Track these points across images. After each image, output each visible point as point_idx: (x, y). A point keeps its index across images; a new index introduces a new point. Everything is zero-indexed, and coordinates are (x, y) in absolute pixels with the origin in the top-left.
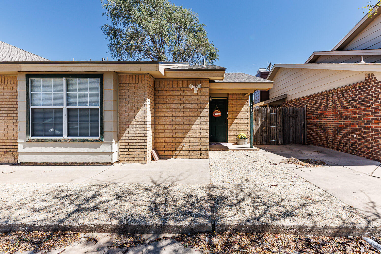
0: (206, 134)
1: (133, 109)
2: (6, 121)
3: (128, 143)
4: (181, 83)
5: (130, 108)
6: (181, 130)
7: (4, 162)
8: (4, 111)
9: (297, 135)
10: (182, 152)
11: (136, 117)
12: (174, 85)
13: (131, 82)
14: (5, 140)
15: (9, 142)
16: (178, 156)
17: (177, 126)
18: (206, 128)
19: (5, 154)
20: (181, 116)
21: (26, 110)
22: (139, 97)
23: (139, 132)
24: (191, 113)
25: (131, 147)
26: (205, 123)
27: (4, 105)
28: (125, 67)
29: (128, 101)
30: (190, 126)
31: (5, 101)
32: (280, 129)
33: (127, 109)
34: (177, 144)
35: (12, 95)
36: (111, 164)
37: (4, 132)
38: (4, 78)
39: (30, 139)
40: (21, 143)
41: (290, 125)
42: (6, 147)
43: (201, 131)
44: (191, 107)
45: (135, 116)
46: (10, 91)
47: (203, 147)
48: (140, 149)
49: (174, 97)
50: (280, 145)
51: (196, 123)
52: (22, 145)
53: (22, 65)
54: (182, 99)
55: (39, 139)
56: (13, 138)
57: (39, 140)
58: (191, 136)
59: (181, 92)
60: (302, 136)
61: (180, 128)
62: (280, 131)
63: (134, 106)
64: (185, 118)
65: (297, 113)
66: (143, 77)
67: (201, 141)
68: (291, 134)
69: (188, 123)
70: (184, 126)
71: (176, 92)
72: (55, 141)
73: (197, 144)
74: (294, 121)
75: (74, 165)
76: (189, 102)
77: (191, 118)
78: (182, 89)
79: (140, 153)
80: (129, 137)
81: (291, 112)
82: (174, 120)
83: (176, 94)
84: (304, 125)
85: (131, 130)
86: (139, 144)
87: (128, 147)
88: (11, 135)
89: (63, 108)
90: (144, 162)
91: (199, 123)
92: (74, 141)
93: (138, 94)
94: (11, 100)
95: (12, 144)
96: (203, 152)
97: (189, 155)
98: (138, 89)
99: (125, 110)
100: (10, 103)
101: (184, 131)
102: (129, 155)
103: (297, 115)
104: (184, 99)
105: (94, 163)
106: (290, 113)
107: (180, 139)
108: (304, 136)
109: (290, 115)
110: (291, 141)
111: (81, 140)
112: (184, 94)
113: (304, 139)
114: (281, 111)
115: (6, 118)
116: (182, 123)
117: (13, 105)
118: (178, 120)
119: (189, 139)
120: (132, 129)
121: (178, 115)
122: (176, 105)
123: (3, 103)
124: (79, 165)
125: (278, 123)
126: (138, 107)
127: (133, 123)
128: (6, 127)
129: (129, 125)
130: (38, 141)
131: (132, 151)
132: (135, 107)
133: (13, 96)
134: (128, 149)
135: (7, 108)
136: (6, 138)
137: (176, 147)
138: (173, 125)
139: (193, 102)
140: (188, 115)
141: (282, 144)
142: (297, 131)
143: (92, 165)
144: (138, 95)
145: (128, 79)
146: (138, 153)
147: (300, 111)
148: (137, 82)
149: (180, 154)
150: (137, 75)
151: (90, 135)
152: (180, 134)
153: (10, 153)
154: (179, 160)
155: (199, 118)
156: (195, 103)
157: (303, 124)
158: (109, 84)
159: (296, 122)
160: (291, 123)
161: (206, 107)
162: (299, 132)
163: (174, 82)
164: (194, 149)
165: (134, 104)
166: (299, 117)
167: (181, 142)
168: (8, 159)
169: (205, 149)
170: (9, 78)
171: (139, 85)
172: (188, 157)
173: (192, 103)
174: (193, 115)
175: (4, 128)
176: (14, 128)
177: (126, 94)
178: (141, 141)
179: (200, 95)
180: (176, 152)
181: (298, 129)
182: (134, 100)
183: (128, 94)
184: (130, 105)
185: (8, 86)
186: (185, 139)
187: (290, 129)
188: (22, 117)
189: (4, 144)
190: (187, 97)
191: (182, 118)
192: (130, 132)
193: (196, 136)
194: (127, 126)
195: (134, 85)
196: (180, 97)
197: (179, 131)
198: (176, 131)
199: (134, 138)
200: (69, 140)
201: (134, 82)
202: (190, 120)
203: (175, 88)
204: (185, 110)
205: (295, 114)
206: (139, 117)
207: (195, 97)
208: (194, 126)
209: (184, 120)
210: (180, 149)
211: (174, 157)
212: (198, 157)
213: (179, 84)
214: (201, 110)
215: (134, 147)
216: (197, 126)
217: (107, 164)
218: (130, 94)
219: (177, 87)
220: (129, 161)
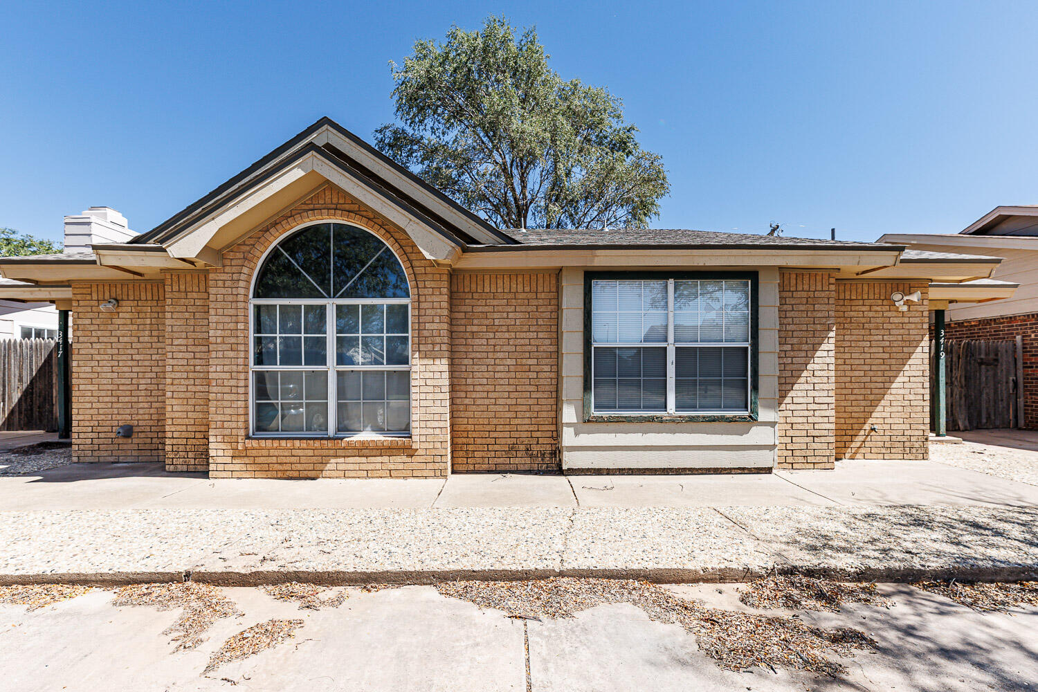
0: (922, 403)
1: (803, 349)
2: (513, 375)
3: (792, 424)
4: (866, 288)
5: (796, 347)
6: (865, 395)
7: (507, 467)
8: (509, 352)
9: (999, 407)
10: (867, 444)
11: (809, 367)
12: (848, 293)
13: (800, 288)
14: (509, 418)
15: (520, 422)
16: (858, 455)
17: (856, 385)
18: (922, 391)
19: (511, 449)
20: (864, 364)
21: (582, 351)
22: (818, 322)
23: (817, 400)
24: (887, 356)
25: (797, 433)
26: (921, 379)
27: (508, 339)
28: (825, 257)
29: (793, 331)
30: (887, 385)
31: (510, 330)
32: (961, 392)
33: (790, 349)
34: (856, 426)
35: (527, 316)
36: (768, 470)
37: (509, 401)
38: (510, 279)
39: (592, 415)
40: (569, 425)
41: (980, 383)
42: (513, 434)
43: (912, 397)
44: (888, 343)
45: (806, 365)
46: (523, 308)
47: (917, 433)
48: (817, 437)
49: (849, 319)
50: (963, 431)
51: (898, 379)
52: (572, 430)
53: (598, 252)
54: (866, 326)
55: (613, 415)
56: (528, 415)
57: (613, 418)
58: (887, 409)
59: (864, 309)
60: (1008, 410)
61: (863, 391)
62: (961, 398)
63: (805, 342)
64: (874, 368)
65: (997, 355)
66: (827, 278)
67: (911, 420)
68: (984, 405)
69: (880, 379)
70: (872, 385)
71: (853, 308)
72: (650, 421)
73: (904, 427)
74: (991, 373)
75: (685, 475)
76: (882, 332)
77: (888, 368)
78: (867, 302)
79: (819, 446)
80: (792, 411)
81: (983, 352)
82: (848, 373)
83: (852, 314)
84: (1016, 383)
85: (799, 392)
86: (816, 427)
87: (790, 433)
88: (524, 408)
89: (666, 348)
90: (828, 466)
91: (907, 379)
92: (692, 419)
93: (815, 314)
94: (526, 328)
95: (526, 428)
96: (917, 445)
97: (883, 451)
98: (814, 305)
99: (786, 351)
100: (523, 335)
101: (872, 397)
102: (792, 450)
103: (996, 360)
104: (872, 326)
105: (731, 469)
106: (980, 354)
107: (861, 415)
108: (1016, 411)
109: (982, 359)
110: (984, 421)
111: (708, 417)
112: (871, 314)
113: (1016, 417)
114: (965, 350)
115: (512, 368)
116: (868, 379)
117: (530, 339)
118: (857, 373)
119: (884, 415)
120: (800, 394)
121: (857, 362)
122: (854, 338)
123: (507, 335)
124: (696, 473)
125: (956, 378)
126: (813, 344)
127: (802, 380)
128: (511, 388)
129: (793, 384)
130: (610, 420)
131: (800, 442)
132: (807, 343)
133: (529, 318)
134: (792, 437)
135: (516, 346)
136: (512, 415)
137: (853, 434)
138: (845, 383)
139: (893, 332)
140: (882, 360)
141: (965, 430)
142: (998, 397)
143: (726, 474)
144: (814, 318)
145: (793, 282)
146: (814, 446)
147: (1004, 351)
148: (813, 288)
149: (862, 450)
150: (813, 272)
151: (724, 408)
152: (863, 403)
153: (522, 447)
154: (859, 463)
155: (907, 367)
156: (898, 333)
157: (1013, 380)
158: (770, 294)
159: (995, 375)
160: (984, 379)
161: (923, 344)
162: (1002, 400)
163: (848, 287)
164: (894, 438)
165: (807, 338)
166: (1002, 365)
167: (865, 423)
168: (517, 461)
169: (920, 437)
170: (520, 279)
171: (816, 296)
172: (881, 456)
173: (890, 335)
174: (893, 362)
175: (509, 392)
176: (530, 392)
177: (788, 315)
178: (821, 420)
179: (909, 316)
180: (853, 445)
181: (999, 392)
182: (804, 327)
183: (792, 314)
184: (795, 341)
185: (518, 296)
186: (874, 415)
187: (981, 393)
188: (572, 366)
189: (507, 428)
190: (878, 320)
191: (867, 368)
192: (796, 400)
193: (900, 409)
194: (789, 387)
195: (804, 294)
196: (863, 320)
197: (861, 397)
198: (853, 397)
199: (806, 413)
200: (680, 417)
201: (806, 287)
202: (886, 374)
203: (851, 300)
204: (873, 350)
205: (992, 356)
206: (816, 367)
207: (896, 320)
208: (894, 385)
209: (871, 373)
210: (862, 438)
211: (847, 455)
212: (905, 455)
213: (859, 290)
214: (911, 350)
215: (804, 433)
216: (901, 385)
217: (759, 471)
218: (796, 314)
219: (855, 298)
220: (792, 464)
